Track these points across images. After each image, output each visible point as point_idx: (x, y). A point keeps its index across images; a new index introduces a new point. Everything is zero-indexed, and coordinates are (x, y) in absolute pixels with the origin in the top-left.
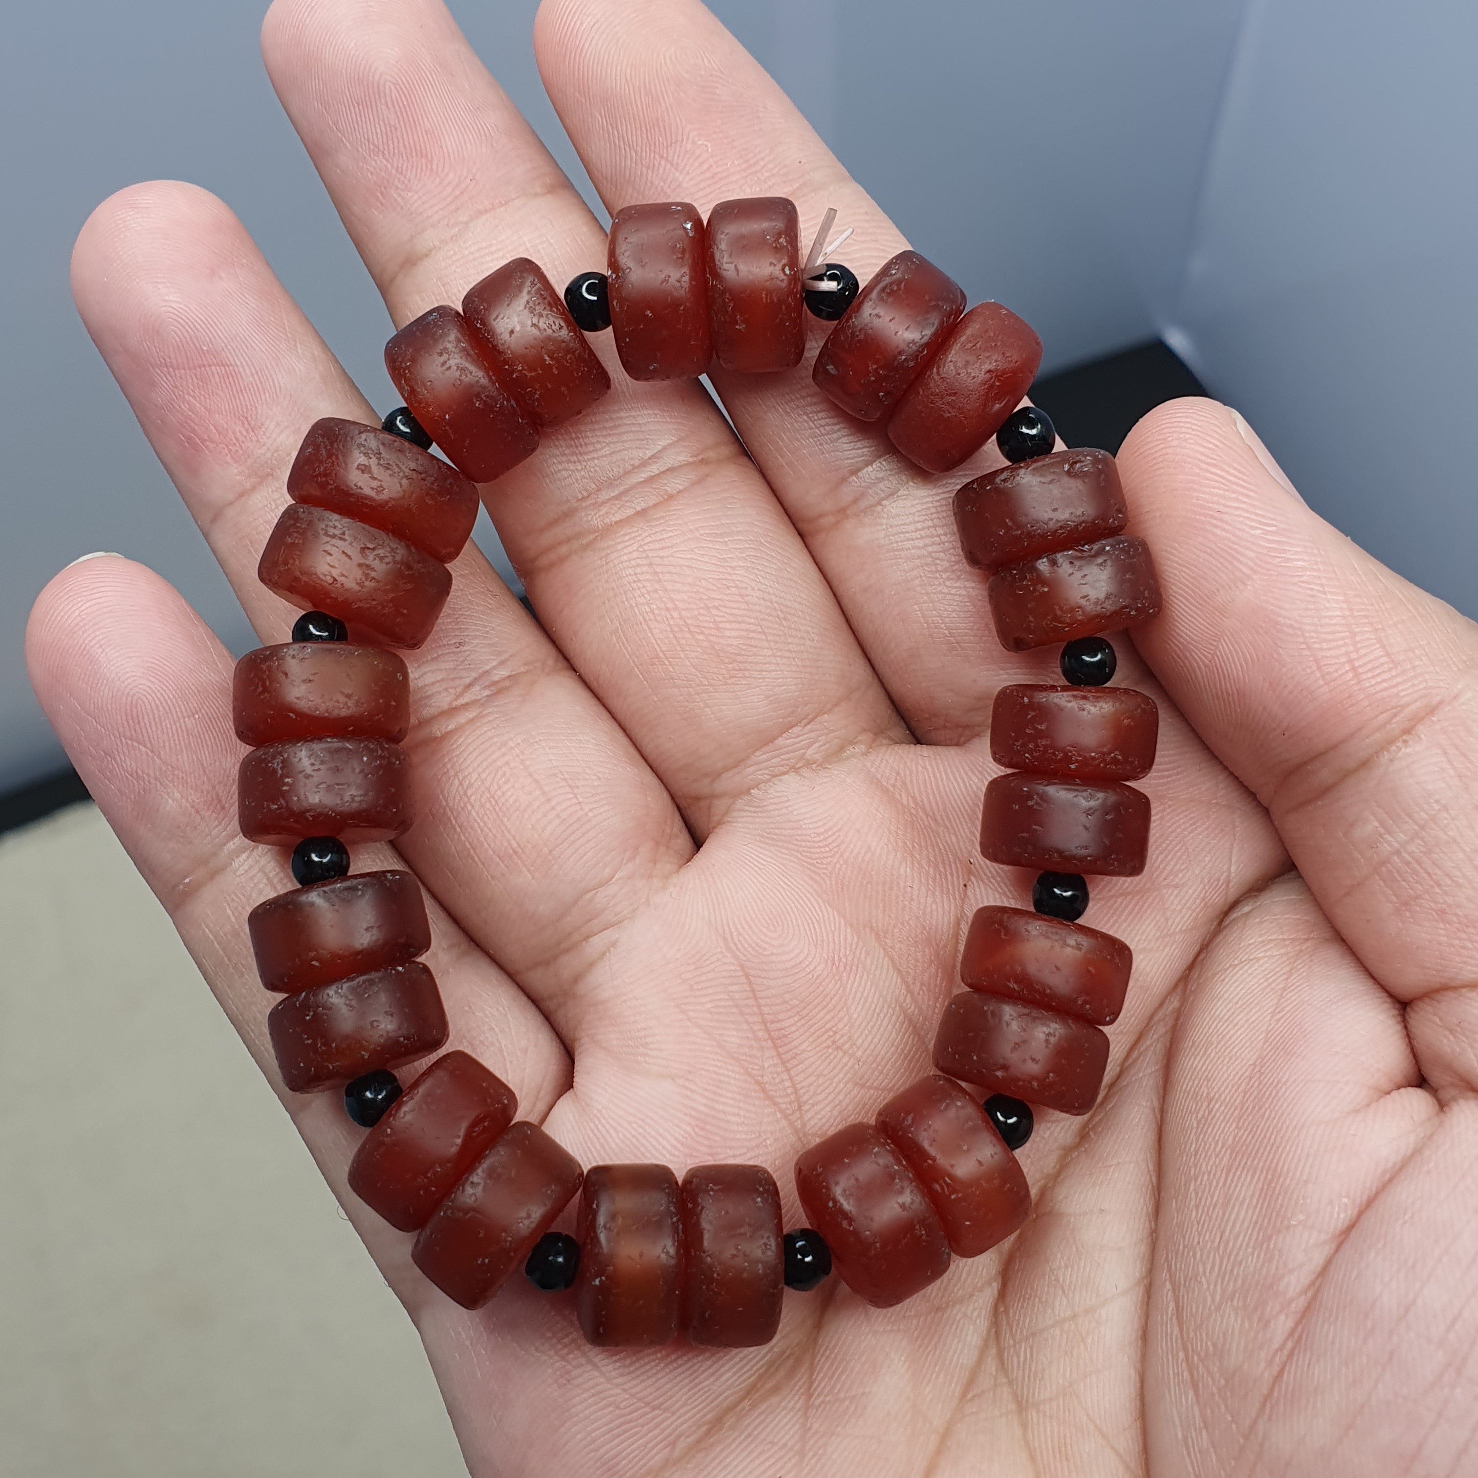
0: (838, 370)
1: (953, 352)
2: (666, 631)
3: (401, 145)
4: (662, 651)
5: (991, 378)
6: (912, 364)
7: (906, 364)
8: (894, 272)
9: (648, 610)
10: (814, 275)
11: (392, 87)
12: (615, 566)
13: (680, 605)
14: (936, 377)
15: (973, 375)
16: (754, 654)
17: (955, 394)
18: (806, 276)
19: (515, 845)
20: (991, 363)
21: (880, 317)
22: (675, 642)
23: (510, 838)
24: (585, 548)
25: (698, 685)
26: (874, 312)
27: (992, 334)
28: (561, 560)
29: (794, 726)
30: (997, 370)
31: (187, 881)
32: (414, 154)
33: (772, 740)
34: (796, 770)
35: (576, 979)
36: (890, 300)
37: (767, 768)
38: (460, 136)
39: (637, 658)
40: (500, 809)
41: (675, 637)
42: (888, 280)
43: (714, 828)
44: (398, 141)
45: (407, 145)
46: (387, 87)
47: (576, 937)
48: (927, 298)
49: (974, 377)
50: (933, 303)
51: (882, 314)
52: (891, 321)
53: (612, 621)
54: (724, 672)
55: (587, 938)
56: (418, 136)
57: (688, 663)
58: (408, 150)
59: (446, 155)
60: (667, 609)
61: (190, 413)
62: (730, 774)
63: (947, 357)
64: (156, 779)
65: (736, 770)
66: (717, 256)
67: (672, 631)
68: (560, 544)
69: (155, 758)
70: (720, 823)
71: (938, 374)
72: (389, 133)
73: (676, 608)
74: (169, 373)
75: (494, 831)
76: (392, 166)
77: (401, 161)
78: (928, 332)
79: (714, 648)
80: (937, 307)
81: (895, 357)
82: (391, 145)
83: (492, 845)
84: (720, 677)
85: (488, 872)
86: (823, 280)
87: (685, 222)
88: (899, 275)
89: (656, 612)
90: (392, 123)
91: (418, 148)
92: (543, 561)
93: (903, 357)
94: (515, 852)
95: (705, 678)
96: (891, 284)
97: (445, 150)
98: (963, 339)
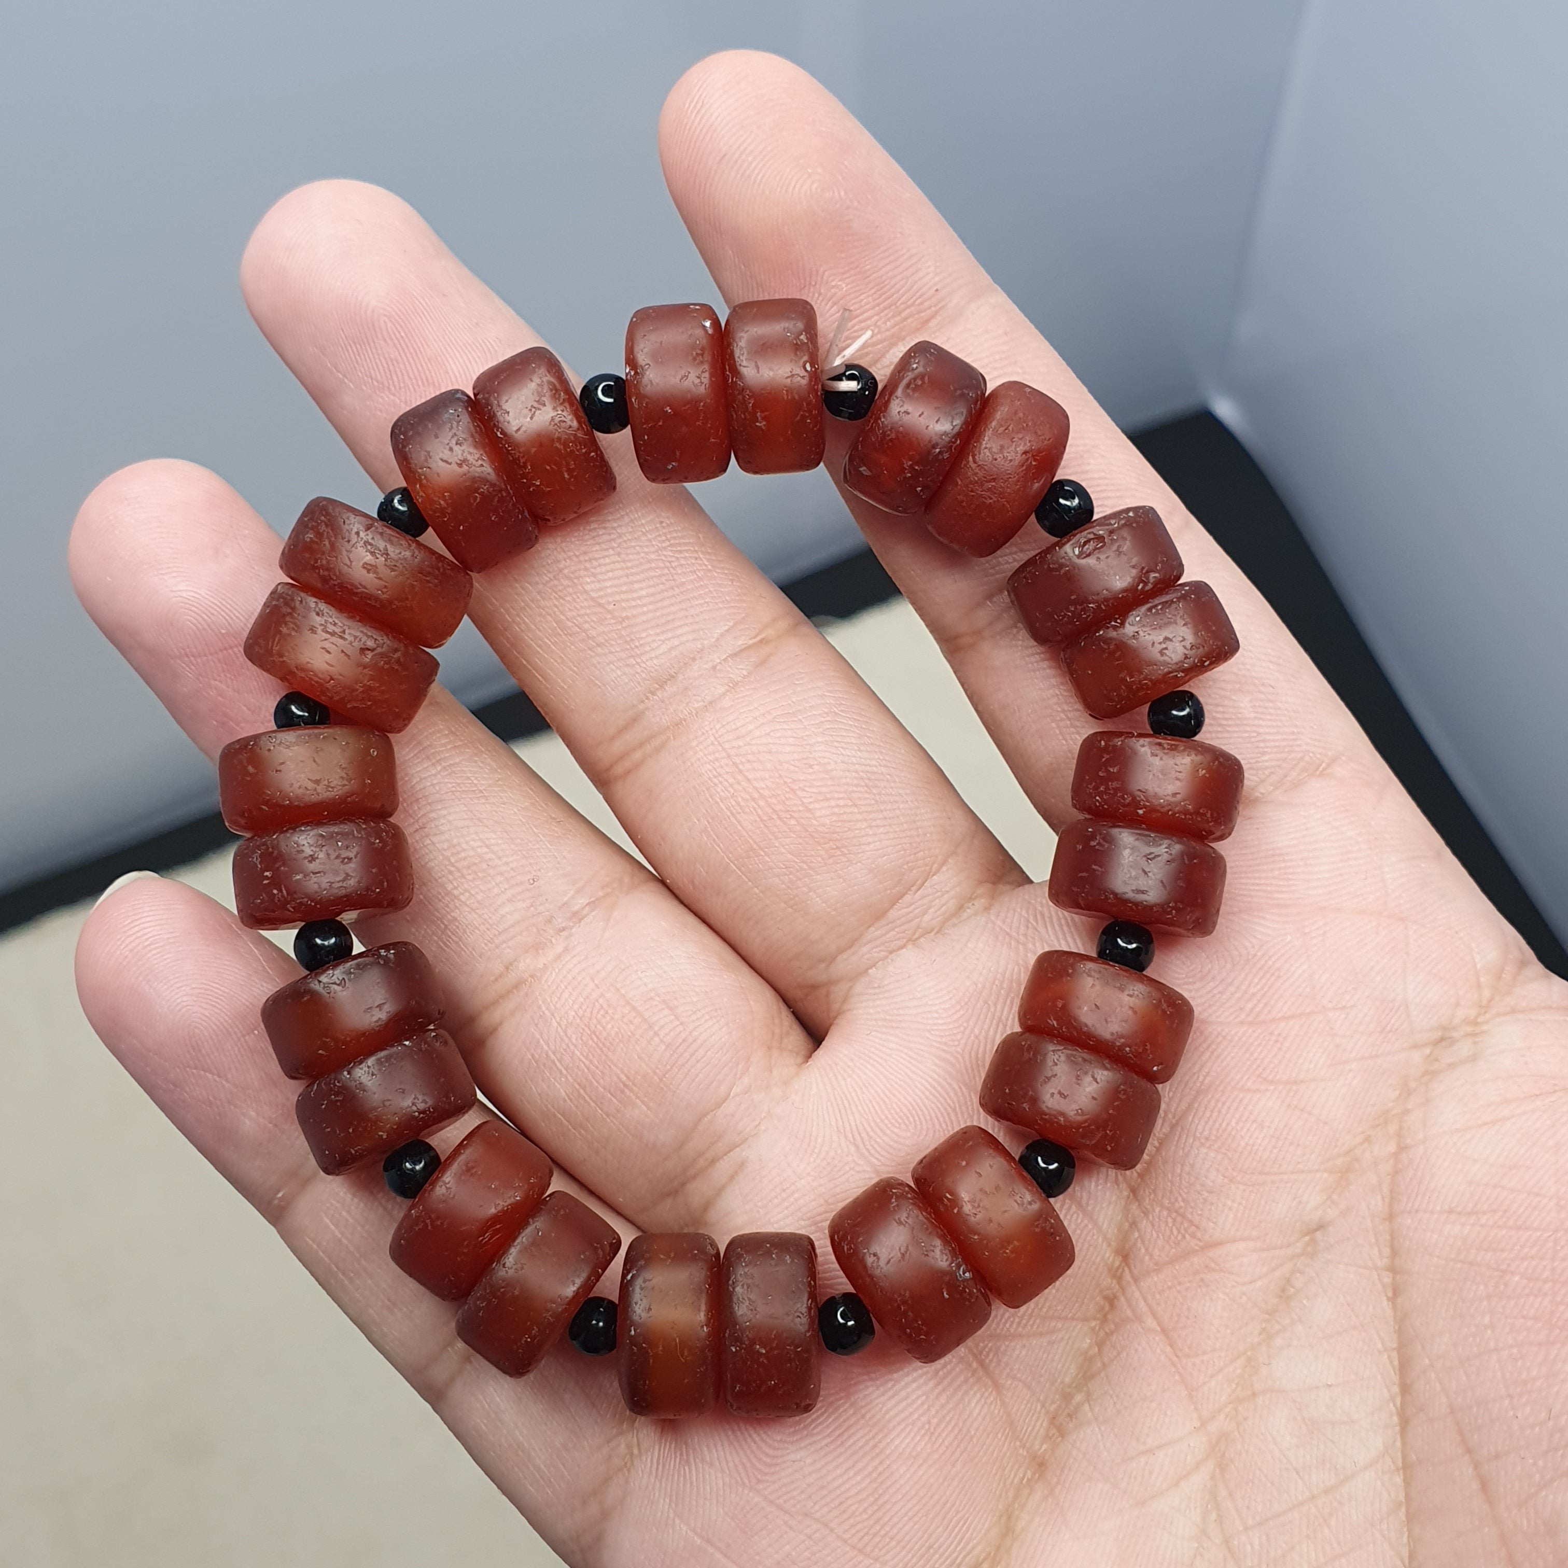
0: (871, 471)
1: (986, 438)
2: (756, 821)
3: (406, 377)
4: (755, 843)
5: (1027, 459)
6: (946, 456)
7: (941, 457)
8: (915, 366)
9: (734, 803)
10: (832, 376)
11: (387, 320)
12: (692, 764)
13: (766, 793)
14: (973, 466)
15: (1009, 458)
16: (849, 829)
17: (994, 480)
18: (825, 377)
19: (624, 1078)
20: (1025, 444)
21: (908, 413)
22: (766, 831)
23: (619, 1072)
24: (659, 750)
25: (798, 871)
26: (903, 410)
27: (1021, 415)
28: (637, 766)
29: (904, 895)
30: (1032, 450)
31: (280, 1195)
32: (420, 383)
33: (885, 912)
34: (912, 941)
35: (707, 1206)
36: (916, 395)
37: (883, 944)
38: (465, 357)
39: (731, 853)
40: (604, 1044)
41: (766, 826)
42: (910, 376)
43: (835, 1018)
44: (402, 374)
45: (412, 376)
46: (382, 323)
47: (701, 1162)
48: (952, 388)
49: (1011, 461)
50: (958, 392)
51: (910, 409)
52: (920, 416)
53: (698, 820)
54: (822, 853)
55: (713, 1162)
56: (422, 366)
57: (783, 850)
58: (414, 381)
59: (453, 379)
60: (754, 799)
61: (220, 699)
62: (845, 955)
63: (981, 444)
64: (229, 1102)
65: (849, 952)
66: (737, 353)
67: (762, 820)
68: (634, 750)
69: (224, 1082)
70: (840, 1013)
71: (975, 462)
72: (391, 368)
73: (762, 797)
74: (191, 662)
75: (601, 1067)
76: (400, 399)
77: (408, 393)
78: (958, 422)
79: (807, 831)
80: (963, 395)
81: (929, 453)
82: (395, 379)
83: (602, 1082)
84: (819, 859)
85: (602, 1110)
86: (841, 380)
87: (704, 320)
88: (921, 369)
89: (742, 804)
90: (392, 356)
91: (424, 378)
92: (619, 770)
93: (938, 450)
94: (625, 1085)
95: (803, 862)
96: (915, 379)
97: (451, 373)
98: (994, 424)
